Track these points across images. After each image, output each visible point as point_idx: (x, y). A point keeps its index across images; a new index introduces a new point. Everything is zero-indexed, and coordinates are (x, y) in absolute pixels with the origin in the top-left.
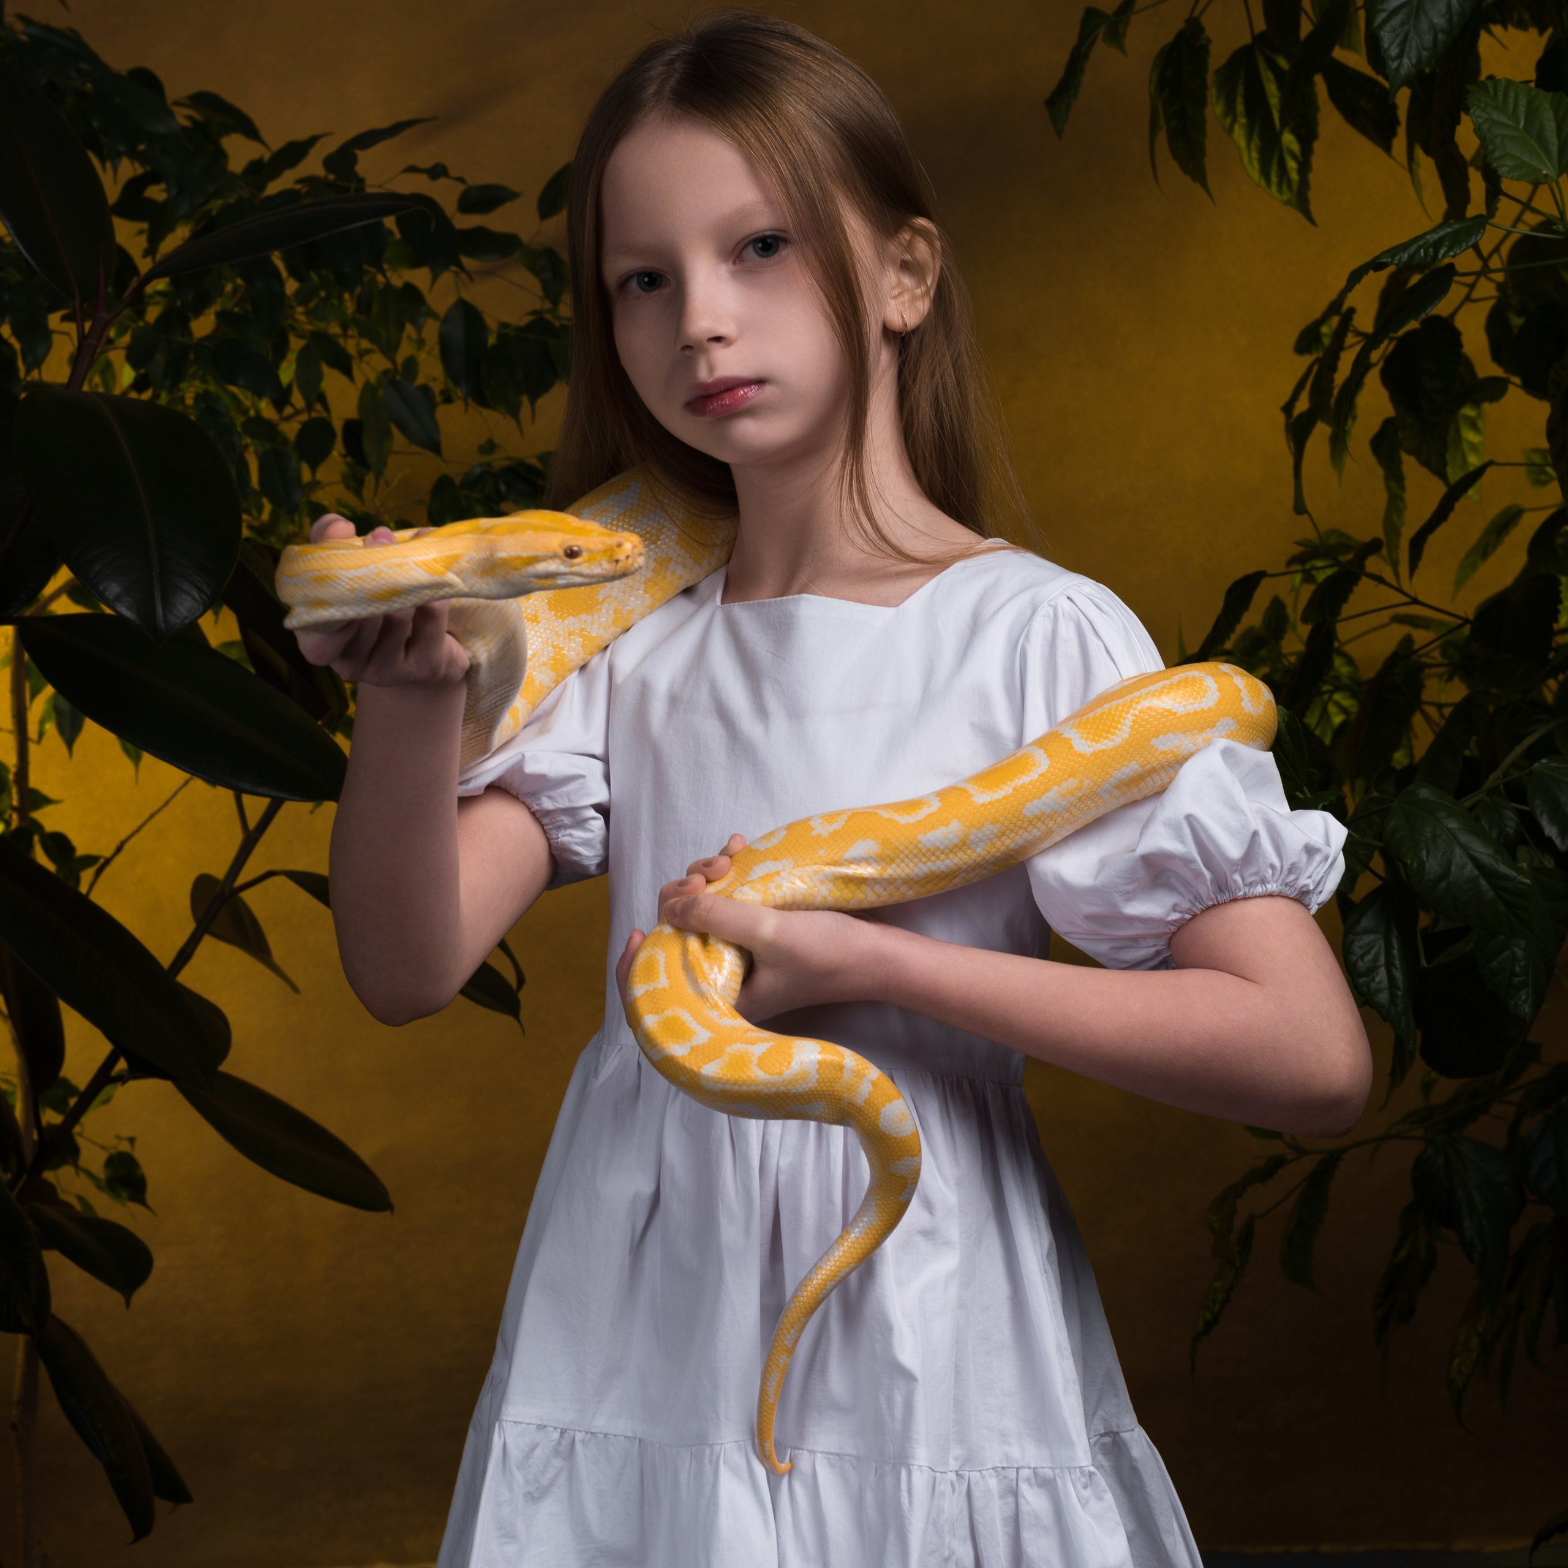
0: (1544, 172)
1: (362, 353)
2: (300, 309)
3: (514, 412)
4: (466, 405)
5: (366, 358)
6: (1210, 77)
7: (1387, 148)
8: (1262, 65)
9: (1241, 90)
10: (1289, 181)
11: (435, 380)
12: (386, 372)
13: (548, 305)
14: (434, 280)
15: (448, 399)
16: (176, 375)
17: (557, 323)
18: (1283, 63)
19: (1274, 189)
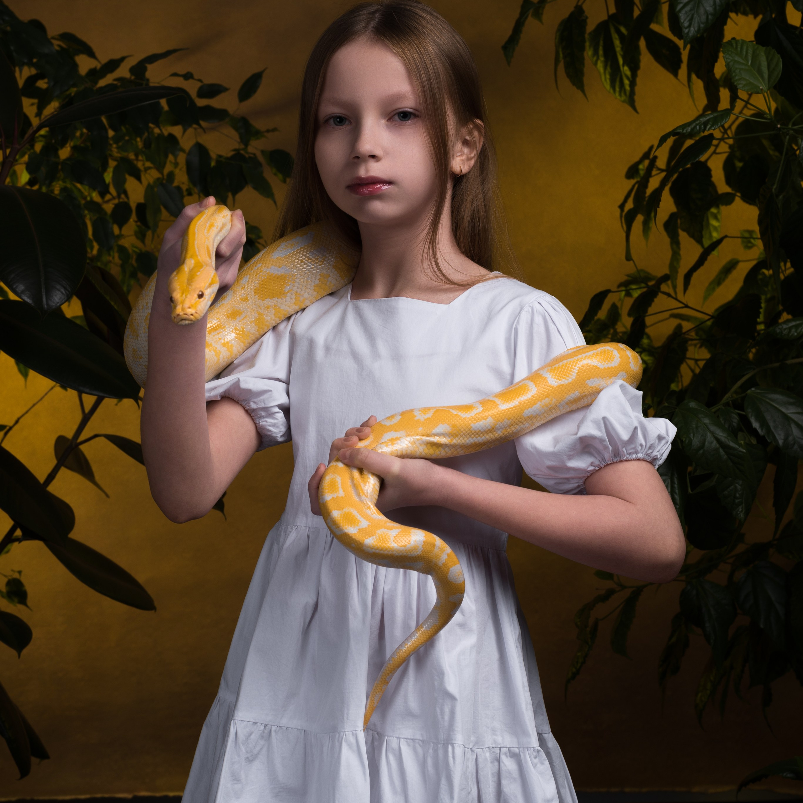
0: (761, 88)
1: (146, 169)
2: (115, 146)
3: (224, 200)
4: (199, 196)
5: (148, 171)
6: (587, 36)
7: (676, 75)
8: (613, 31)
9: (601, 43)
10: (625, 90)
11: (183, 183)
12: (158, 179)
13: (242, 146)
14: (184, 132)
15: (190, 194)
16: (51, 178)
17: (247, 156)
18: (623, 30)
19: (617, 94)
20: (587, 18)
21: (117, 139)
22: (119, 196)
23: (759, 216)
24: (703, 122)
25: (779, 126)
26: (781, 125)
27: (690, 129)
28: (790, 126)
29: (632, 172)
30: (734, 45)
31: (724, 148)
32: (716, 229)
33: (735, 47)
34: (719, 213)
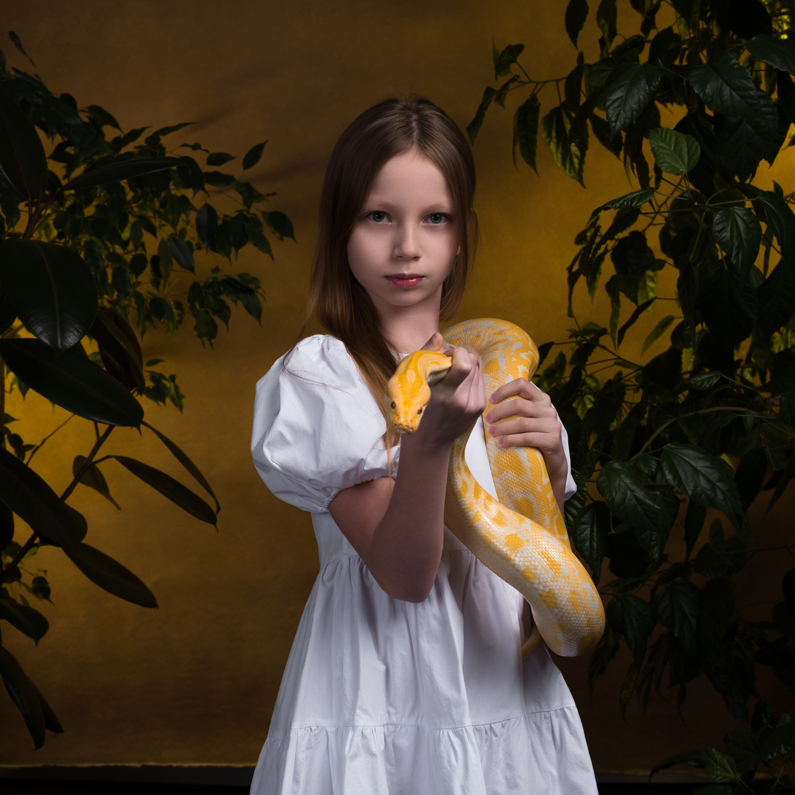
0: (681, 170)
1: (161, 226)
2: (134, 205)
3: (228, 255)
4: (207, 251)
5: (163, 228)
6: (540, 121)
7: (618, 156)
8: (564, 116)
9: (554, 126)
10: (574, 168)
11: (193, 239)
12: (172, 235)
13: (245, 208)
14: (195, 194)
15: (199, 248)
16: (75, 233)
17: (249, 216)
18: (573, 115)
19: (567, 171)
20: (540, 105)
21: (135, 200)
22: (136, 249)
23: (679, 280)
24: (630, 198)
25: (696, 204)
26: (698, 203)
27: (618, 204)
28: (707, 204)
29: (580, 239)
30: (660, 132)
31: (660, 220)
32: (652, 289)
33: (660, 134)
34: (655, 275)
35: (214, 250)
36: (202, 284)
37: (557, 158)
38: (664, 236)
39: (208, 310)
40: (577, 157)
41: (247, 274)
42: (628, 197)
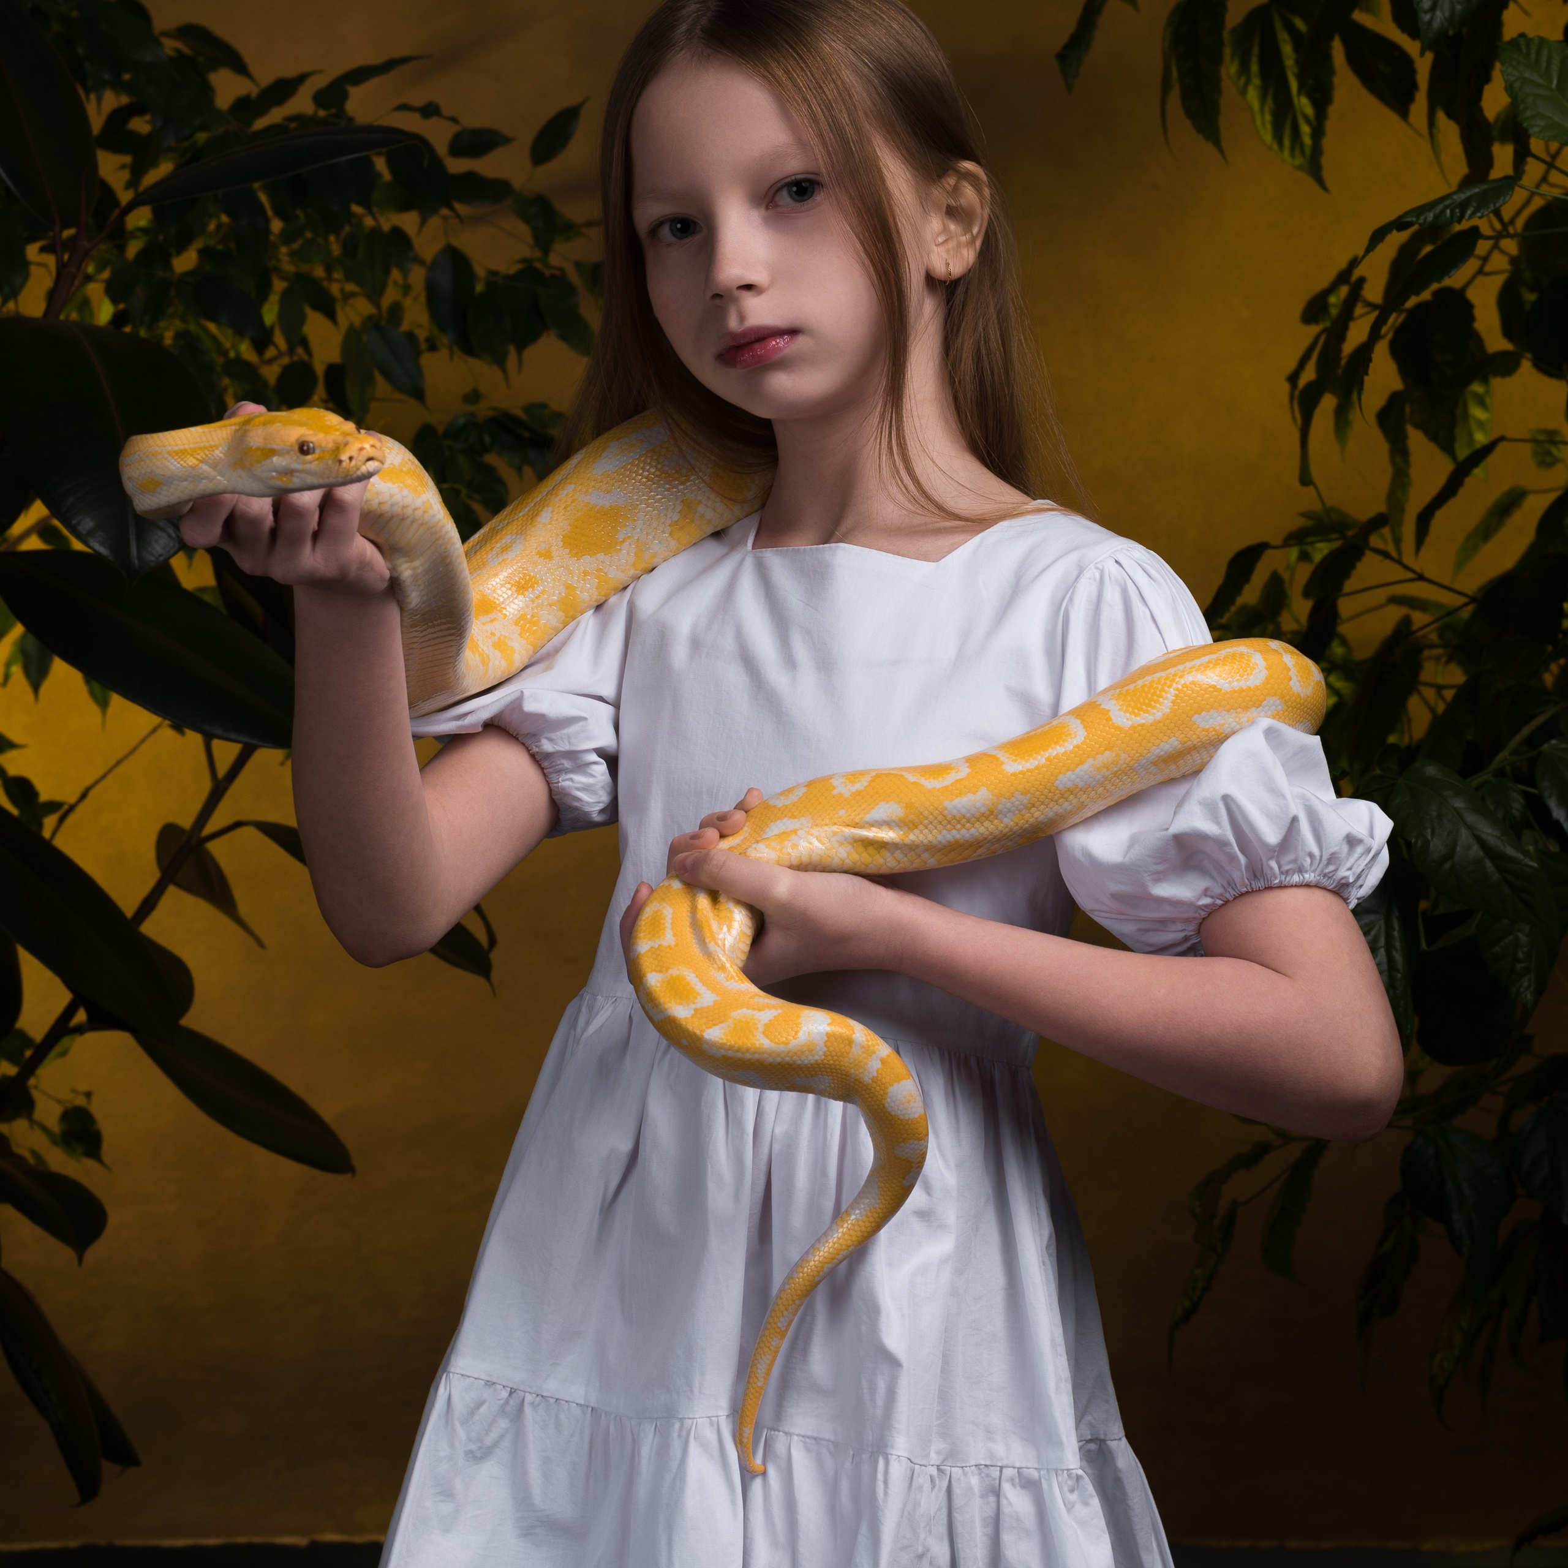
1: (347, 297)
2: (284, 250)
3: (500, 362)
4: (452, 353)
5: (351, 301)
6: (1226, 35)
7: (1404, 114)
8: (1278, 25)
9: (1256, 50)
10: (1302, 146)
11: (420, 326)
12: (370, 318)
13: (538, 254)
14: (423, 223)
15: (433, 347)
16: (156, 310)
17: (547, 272)
18: (1300, 24)
19: (1286, 152)
21: (287, 237)
22: (291, 351)
24: (1458, 202)
27: (1433, 215)
29: (1314, 310)
30: (1524, 47)
31: (1500, 263)
32: (1481, 425)
33: (1524, 51)
34: (1487, 392)
35: (469, 350)
36: (441, 429)
37: (1263, 124)
38: (1508, 299)
39: (457, 486)
40: (1307, 120)
41: (544, 406)
42: (1455, 197)
